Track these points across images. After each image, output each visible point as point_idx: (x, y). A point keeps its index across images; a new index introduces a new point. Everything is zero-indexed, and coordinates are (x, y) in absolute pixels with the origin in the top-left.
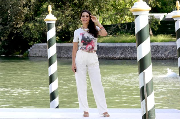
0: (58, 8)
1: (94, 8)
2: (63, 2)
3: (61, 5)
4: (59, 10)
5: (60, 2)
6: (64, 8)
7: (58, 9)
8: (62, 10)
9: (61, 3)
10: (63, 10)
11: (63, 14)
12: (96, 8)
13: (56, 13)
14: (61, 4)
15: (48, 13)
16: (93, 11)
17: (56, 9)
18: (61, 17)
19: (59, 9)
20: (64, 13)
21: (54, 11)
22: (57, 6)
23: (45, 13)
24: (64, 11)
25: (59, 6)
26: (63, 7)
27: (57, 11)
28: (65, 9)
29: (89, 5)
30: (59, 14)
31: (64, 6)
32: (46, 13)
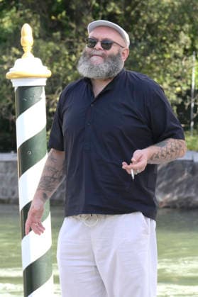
0: (56, 31)
1: (176, 33)
2: (69, 12)
3: (65, 22)
4: (59, 37)
5: (61, 12)
6: (74, 32)
7: (54, 34)
8: (68, 39)
9: (64, 13)
10: (71, 38)
11: (71, 53)
12: (182, 33)
13: (48, 49)
14: (66, 20)
15: (22, 51)
16: (172, 42)
17: (48, 36)
18: (66, 64)
19: (57, 34)
20: (74, 50)
21: (41, 41)
22: (50, 25)
23: (10, 49)
24: (76, 44)
25: (59, 26)
26: (72, 29)
27: (51, 44)
28: (77, 37)
29: (158, 23)
30: (58, 52)
31: (74, 25)
32: (14, 49)
